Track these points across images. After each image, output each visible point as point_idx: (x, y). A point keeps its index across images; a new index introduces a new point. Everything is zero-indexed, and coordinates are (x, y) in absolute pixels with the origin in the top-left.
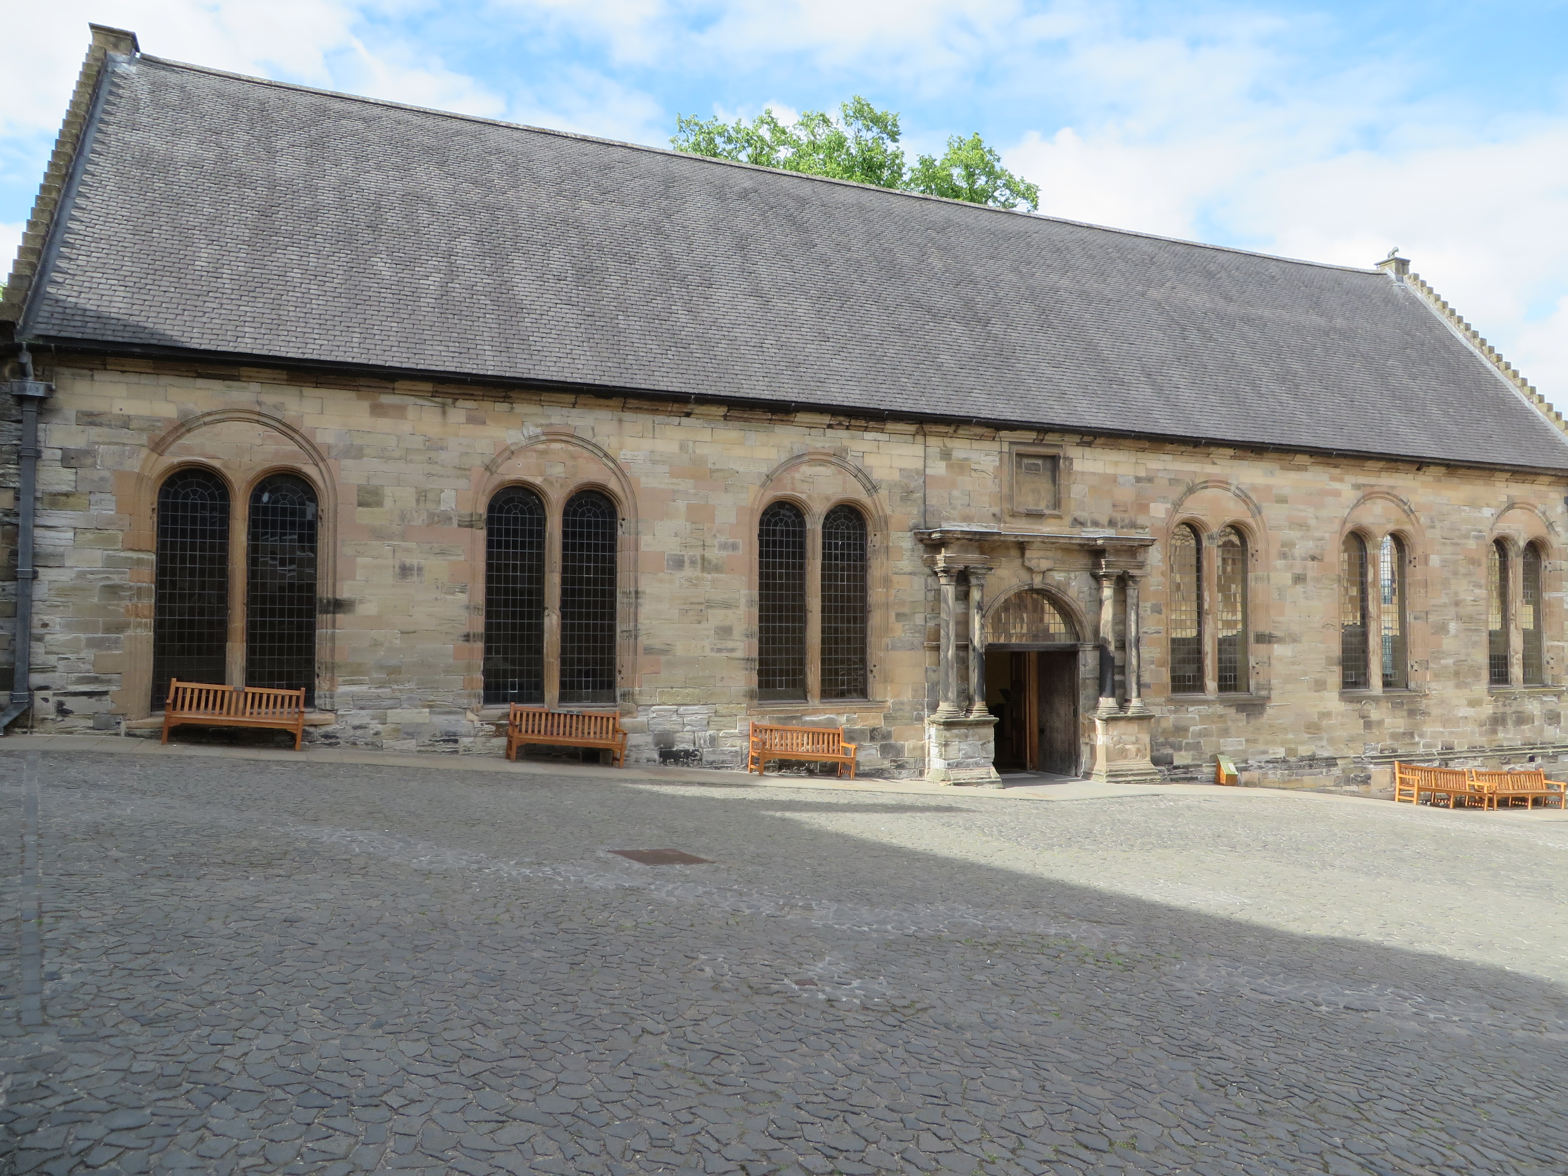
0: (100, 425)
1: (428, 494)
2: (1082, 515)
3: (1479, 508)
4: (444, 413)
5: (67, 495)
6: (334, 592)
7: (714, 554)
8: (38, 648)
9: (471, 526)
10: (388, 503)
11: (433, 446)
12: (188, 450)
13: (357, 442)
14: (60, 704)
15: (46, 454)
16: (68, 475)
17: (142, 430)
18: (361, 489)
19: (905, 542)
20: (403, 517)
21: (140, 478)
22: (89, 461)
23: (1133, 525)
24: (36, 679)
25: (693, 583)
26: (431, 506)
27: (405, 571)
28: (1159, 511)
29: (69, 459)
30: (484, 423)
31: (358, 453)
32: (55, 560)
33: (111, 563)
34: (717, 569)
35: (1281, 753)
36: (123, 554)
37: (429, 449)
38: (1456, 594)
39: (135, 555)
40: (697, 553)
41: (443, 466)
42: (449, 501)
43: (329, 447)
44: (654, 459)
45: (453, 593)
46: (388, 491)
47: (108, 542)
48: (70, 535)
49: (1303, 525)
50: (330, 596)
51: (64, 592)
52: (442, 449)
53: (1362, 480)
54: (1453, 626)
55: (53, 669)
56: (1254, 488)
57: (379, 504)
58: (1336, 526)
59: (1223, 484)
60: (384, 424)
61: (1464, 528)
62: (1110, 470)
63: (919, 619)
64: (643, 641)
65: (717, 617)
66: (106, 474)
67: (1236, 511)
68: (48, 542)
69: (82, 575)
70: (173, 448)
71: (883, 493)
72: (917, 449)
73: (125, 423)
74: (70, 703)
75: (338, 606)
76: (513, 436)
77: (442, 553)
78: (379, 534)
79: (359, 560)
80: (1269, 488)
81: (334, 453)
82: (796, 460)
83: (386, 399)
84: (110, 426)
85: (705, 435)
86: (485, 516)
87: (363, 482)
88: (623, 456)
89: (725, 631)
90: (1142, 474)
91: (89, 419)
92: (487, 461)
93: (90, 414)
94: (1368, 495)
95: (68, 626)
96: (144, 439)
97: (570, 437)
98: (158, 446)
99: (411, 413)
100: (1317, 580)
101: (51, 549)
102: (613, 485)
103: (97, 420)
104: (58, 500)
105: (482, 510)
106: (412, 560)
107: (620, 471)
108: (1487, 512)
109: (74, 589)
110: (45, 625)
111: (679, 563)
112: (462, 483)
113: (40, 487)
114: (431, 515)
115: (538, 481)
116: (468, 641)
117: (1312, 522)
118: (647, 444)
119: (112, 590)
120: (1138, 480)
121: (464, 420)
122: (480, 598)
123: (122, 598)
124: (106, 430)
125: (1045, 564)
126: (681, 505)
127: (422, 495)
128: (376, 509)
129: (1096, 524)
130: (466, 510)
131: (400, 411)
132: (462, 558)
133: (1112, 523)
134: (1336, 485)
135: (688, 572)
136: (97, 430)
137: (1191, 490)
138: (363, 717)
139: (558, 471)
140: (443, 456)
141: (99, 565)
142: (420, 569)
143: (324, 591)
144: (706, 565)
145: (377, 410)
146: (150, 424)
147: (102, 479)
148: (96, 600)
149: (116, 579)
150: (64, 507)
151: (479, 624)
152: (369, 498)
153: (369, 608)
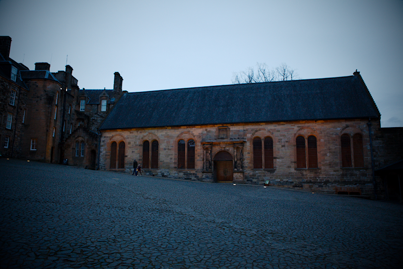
2: (232, 137)
3: (336, 128)
4: (137, 132)
7: (170, 148)
8: (100, 161)
10: (131, 144)
11: (136, 136)
12: (113, 140)
14: (102, 167)
15: (101, 141)
16: (103, 143)
19: (200, 144)
20: (133, 145)
21: (109, 143)
22: (105, 141)
23: (243, 139)
25: (167, 152)
27: (133, 152)
28: (249, 135)
29: (103, 141)
30: (142, 133)
31: (128, 138)
32: (102, 152)
33: (106, 152)
34: (170, 150)
35: (279, 180)
38: (329, 147)
39: (109, 151)
40: (167, 148)
41: (137, 139)
42: (138, 143)
44: (162, 135)
45: (138, 154)
46: (131, 142)
47: (106, 150)
48: (103, 149)
49: (284, 136)
53: (300, 125)
54: (328, 154)
55: (101, 164)
56: (271, 129)
58: (293, 135)
59: (264, 129)
60: (131, 134)
61: (331, 133)
62: (238, 129)
63: (202, 156)
64: (160, 160)
65: (170, 157)
67: (267, 134)
68: (101, 150)
71: (196, 137)
72: (202, 130)
73: (108, 137)
75: (126, 156)
76: (145, 134)
77: (137, 149)
78: (130, 148)
79: (129, 151)
80: (275, 129)
81: (126, 138)
82: (182, 133)
83: (131, 131)
85: (169, 131)
86: (143, 145)
87: (129, 141)
88: (158, 135)
89: (171, 159)
90: (245, 129)
91: (105, 137)
92: (142, 138)
94: (302, 128)
97: (152, 134)
98: (110, 139)
100: (288, 146)
102: (157, 139)
104: (102, 146)
107: (158, 137)
108: (339, 129)
109: (103, 155)
110: (101, 159)
111: (165, 149)
112: (139, 141)
114: (136, 145)
115: (148, 140)
117: (286, 135)
118: (161, 133)
119: (106, 155)
120: (244, 130)
121: (139, 133)
125: (224, 146)
126: (166, 141)
127: (135, 143)
129: (235, 139)
130: (140, 144)
131: (133, 133)
133: (238, 138)
134: (293, 127)
135: (166, 150)
137: (256, 131)
139: (150, 138)
144: (169, 149)
145: (130, 133)
146: (110, 137)
147: (106, 143)
151: (141, 158)
152: (129, 143)
153: (129, 157)
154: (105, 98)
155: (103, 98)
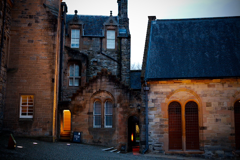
0: (158, 94)
1: (221, 103)
4: (223, 85)
5: (153, 108)
6: (203, 125)
8: (149, 137)
9: (231, 110)
10: (213, 106)
12: (173, 97)
13: (205, 93)
14: (153, 148)
15: (149, 100)
16: (153, 104)
17: (165, 94)
18: (207, 103)
20: (216, 109)
21: (165, 104)
22: (157, 101)
24: (149, 143)
26: (222, 106)
27: (217, 120)
29: (153, 101)
30: (232, 87)
31: (206, 95)
32: (151, 120)
33: (161, 120)
36: (163, 119)
37: (220, 93)
39: (165, 119)
41: (224, 97)
42: (225, 105)
43: (200, 95)
45: (228, 125)
46: (212, 103)
47: (160, 116)
48: (154, 115)
50: (202, 126)
51: (153, 126)
52: (223, 93)
55: (152, 141)
57: (211, 106)
60: (211, 89)
66: (159, 103)
68: (150, 117)
69: (156, 123)
70: (170, 97)
73: (162, 93)
74: (155, 148)
75: (204, 128)
76: (239, 89)
77: (225, 116)
78: (211, 112)
79: (207, 118)
81: (201, 96)
83: (211, 84)
84: (159, 94)
86: (233, 107)
87: (207, 101)
92: (233, 95)
93: (156, 92)
95: (154, 133)
96: (165, 96)
98: (168, 97)
99: (216, 86)
101: (151, 118)
103: (157, 93)
104: (152, 109)
105: (233, 106)
106: (218, 118)
109: (155, 126)
110: (150, 133)
112: (228, 100)
113: (148, 107)
114: (222, 108)
116: (232, 135)
119: (161, 126)
121: (227, 86)
122: (234, 126)
123: (163, 127)
124: (159, 95)
127: (220, 104)
128: (210, 107)
130: (229, 106)
131: (214, 86)
132: (229, 117)
136: (158, 95)
138: (210, 152)
140: (223, 94)
141: (159, 121)
142: (220, 120)
143: (200, 125)
145: (209, 86)
146: (167, 93)
147: (159, 104)
148: (159, 128)
149: (162, 124)
150: (153, 110)
151: (234, 131)
152: (209, 105)
153: (209, 129)
154: (112, 27)
155: (109, 27)
